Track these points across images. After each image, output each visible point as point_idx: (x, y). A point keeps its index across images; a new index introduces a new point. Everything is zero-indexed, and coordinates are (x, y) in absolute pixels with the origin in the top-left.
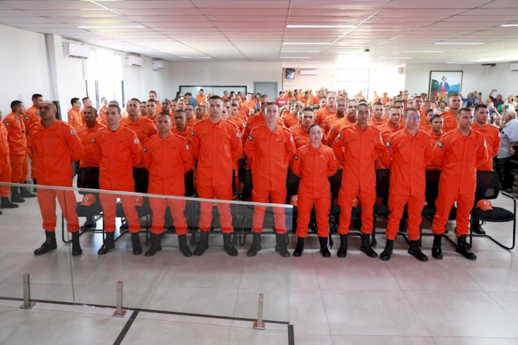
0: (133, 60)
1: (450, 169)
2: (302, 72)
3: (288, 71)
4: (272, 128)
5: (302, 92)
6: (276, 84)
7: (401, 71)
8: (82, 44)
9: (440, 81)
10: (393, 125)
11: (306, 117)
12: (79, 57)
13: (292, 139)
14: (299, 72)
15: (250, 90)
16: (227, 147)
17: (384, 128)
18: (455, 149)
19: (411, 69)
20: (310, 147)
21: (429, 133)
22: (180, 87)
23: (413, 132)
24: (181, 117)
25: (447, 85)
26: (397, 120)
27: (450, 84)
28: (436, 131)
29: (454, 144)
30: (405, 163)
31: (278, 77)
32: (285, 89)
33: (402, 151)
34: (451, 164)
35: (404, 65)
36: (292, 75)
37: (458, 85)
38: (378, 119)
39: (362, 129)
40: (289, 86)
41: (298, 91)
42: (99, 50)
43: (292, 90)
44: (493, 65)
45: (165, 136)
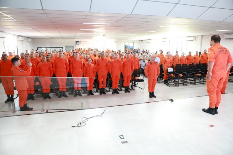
0: (20, 38)
1: (125, 69)
2: (82, 42)
3: (77, 42)
4: (77, 59)
5: (82, 49)
6: (73, 46)
7: (115, 42)
8: (2, 33)
9: (127, 45)
10: (111, 58)
11: (86, 56)
12: (2, 37)
13: (82, 63)
14: (81, 42)
15: (64, 48)
16: (64, 65)
17: (109, 59)
18: (126, 64)
19: (118, 41)
20: (88, 64)
21: (120, 59)
22: (37, 48)
23: (116, 60)
24: (48, 58)
25: (129, 47)
26: (112, 56)
27: (130, 46)
28: (122, 59)
29: (125, 62)
30: (114, 68)
31: (74, 44)
32: (77, 48)
33: (114, 65)
34: (125, 68)
35: (116, 40)
36: (78, 43)
37: (132, 47)
38: (107, 56)
39: (103, 59)
40: (78, 47)
41: (81, 49)
42: (8, 35)
43: (79, 48)
44: (142, 40)
45: (45, 62)
